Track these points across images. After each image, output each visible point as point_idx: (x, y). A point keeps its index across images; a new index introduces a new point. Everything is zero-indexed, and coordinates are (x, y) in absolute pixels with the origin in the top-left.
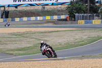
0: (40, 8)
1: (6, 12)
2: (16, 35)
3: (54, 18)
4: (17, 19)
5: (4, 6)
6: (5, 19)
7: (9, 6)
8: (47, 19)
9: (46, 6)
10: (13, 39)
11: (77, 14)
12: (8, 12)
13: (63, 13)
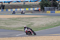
0: (22, 3)
1: (3, 5)
2: (13, 19)
3: (31, 10)
4: (9, 10)
5: (2, 2)
6: (2, 10)
7: (5, 2)
8: (26, 10)
9: (26, 3)
10: (12, 22)
11: (45, 7)
12: (4, 6)
13: (36, 7)
